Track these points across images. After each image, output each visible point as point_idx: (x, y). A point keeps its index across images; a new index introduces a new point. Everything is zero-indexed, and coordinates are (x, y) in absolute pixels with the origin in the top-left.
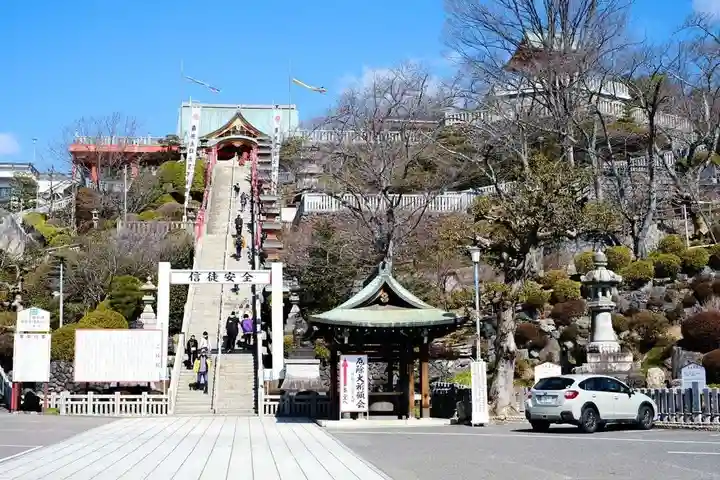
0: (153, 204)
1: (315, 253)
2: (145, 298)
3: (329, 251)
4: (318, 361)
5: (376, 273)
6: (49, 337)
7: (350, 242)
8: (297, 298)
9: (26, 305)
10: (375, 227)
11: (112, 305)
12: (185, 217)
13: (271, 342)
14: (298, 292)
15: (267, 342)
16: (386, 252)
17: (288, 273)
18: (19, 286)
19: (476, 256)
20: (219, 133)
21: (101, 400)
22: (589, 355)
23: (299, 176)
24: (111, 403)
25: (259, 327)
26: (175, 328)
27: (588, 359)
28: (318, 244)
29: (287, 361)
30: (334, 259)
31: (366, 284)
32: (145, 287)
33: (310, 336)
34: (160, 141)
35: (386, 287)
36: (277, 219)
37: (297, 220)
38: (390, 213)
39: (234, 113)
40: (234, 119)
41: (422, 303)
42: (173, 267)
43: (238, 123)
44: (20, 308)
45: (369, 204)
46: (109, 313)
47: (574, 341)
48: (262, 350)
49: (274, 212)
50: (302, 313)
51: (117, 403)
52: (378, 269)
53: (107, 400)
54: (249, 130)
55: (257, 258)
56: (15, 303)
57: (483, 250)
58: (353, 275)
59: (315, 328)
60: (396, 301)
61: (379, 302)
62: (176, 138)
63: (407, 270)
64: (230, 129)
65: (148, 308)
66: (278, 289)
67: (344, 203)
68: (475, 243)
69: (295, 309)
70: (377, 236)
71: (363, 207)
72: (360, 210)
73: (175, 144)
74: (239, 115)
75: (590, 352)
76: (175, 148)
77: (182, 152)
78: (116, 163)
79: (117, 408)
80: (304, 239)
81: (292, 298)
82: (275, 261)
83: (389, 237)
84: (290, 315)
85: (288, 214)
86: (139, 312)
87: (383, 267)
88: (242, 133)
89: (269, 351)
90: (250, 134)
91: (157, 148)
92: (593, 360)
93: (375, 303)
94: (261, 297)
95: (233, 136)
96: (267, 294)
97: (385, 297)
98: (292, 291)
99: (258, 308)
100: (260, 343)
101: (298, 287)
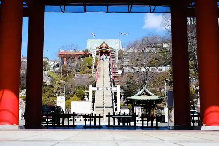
0: (83, 69)
1: (127, 83)
2: (85, 94)
3: (131, 82)
4: (129, 109)
5: (143, 88)
6: (65, 103)
7: (136, 80)
8: (123, 94)
9: (59, 95)
10: (143, 76)
11: (77, 96)
12: (92, 73)
13: (117, 105)
14: (123, 93)
15: (116, 105)
16: (146, 83)
17: (121, 88)
18: (57, 91)
19: (166, 84)
20: (99, 48)
21: (77, 118)
22: (196, 108)
23: (123, 61)
24: (80, 119)
25: (114, 101)
26: (93, 102)
27: (196, 109)
28: (128, 80)
29: (121, 109)
30: (133, 84)
31: (140, 90)
32: (85, 91)
33: (127, 103)
34: (83, 51)
35: (145, 91)
36: (117, 73)
37: (122, 74)
38: (146, 73)
39: (103, 42)
40: (103, 44)
41: (153, 95)
42: (93, 86)
43: (104, 45)
44: (57, 96)
45: (141, 70)
46: (76, 97)
47: (193, 105)
48: (115, 107)
49: (116, 72)
50: (124, 98)
51: (81, 119)
52: (143, 87)
53: (79, 118)
54: (107, 47)
55: (112, 84)
56: (56, 95)
57: (167, 82)
58: (138, 88)
59: (129, 100)
60: (147, 94)
61: (143, 94)
62: (88, 50)
63: (151, 87)
64: (102, 46)
65: (86, 97)
66: (119, 92)
67: (135, 70)
68: (166, 80)
69: (123, 97)
70: (144, 78)
71: (140, 71)
72: (139, 72)
73: (88, 52)
74: (104, 43)
75: (196, 107)
76: (87, 53)
77: (89, 54)
78: (72, 58)
79: (81, 120)
80: (124, 79)
81: (122, 94)
82: (118, 85)
83: (146, 79)
84: (121, 98)
85: (120, 72)
86: (84, 98)
87: (144, 86)
88: (105, 48)
89: (116, 107)
90: (107, 48)
91: (82, 53)
92: (197, 109)
93: (142, 95)
94: (114, 94)
95: (102, 49)
96: (115, 93)
97: (145, 93)
98: (122, 92)
99: (113, 97)
100: (114, 105)
101: (123, 91)
